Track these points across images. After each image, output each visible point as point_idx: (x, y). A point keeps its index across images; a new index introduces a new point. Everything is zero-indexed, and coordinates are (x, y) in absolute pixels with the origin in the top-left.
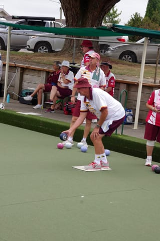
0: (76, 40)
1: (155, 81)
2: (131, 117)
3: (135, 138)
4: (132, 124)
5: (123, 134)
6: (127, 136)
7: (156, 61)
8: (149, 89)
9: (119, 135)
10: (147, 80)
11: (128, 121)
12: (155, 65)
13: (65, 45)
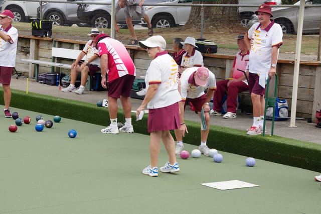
0: (204, 6)
1: (319, 58)
2: (285, 111)
3: (292, 139)
4: (287, 120)
5: (274, 134)
6: (280, 137)
7: (319, 30)
8: (310, 69)
9: (268, 136)
10: (308, 56)
11: (281, 116)
12: (318, 36)
13: (191, 16)
